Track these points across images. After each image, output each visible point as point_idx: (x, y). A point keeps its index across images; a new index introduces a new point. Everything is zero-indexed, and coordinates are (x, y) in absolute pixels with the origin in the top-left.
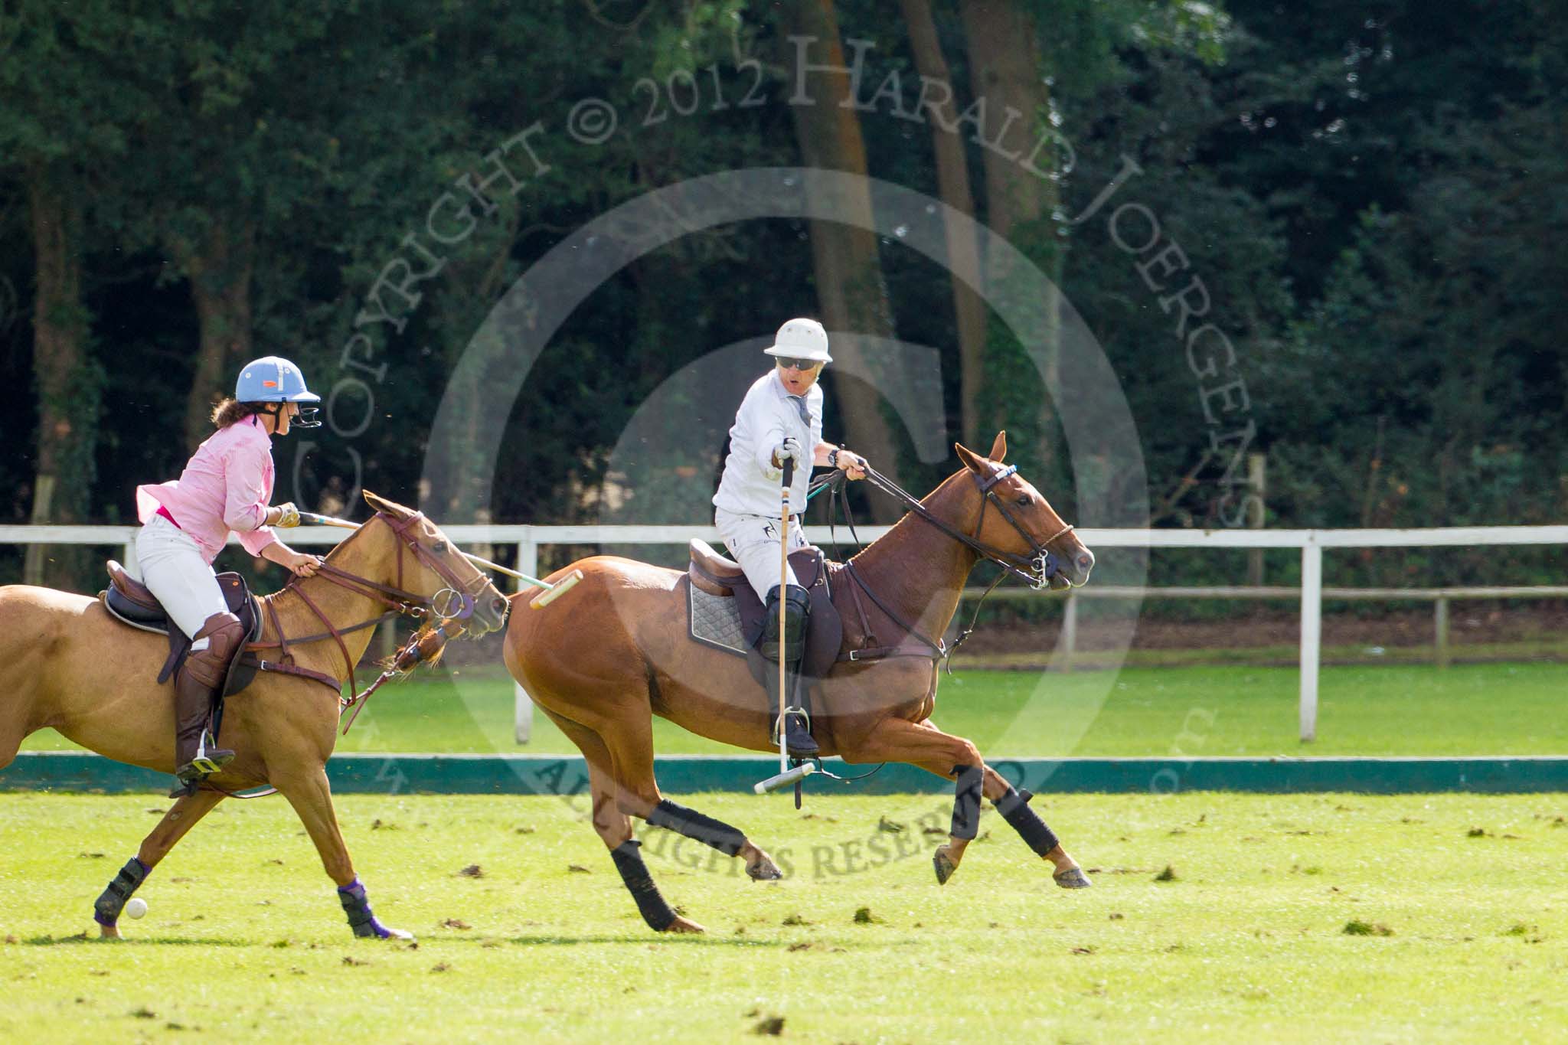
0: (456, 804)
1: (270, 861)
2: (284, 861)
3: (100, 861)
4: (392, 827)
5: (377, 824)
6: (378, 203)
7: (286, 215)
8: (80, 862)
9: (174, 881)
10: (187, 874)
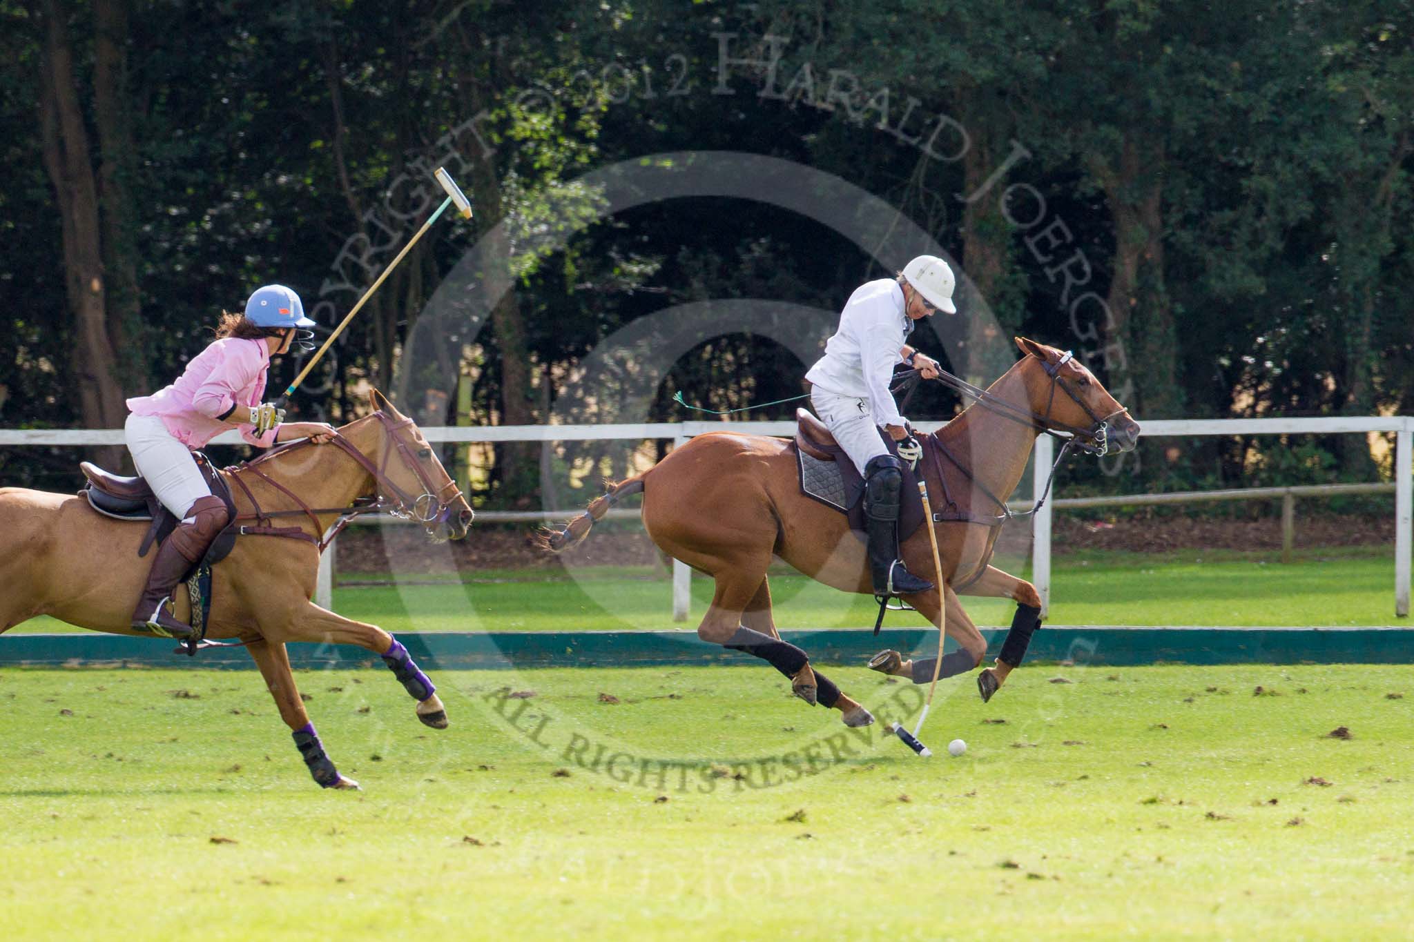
0: (1334, 672)
1: (1155, 726)
2: (1169, 726)
3: (1000, 726)
4: (1273, 694)
5: (1258, 691)
6: (1276, 119)
7: (1193, 132)
8: (983, 727)
9: (1066, 743)
10: (1078, 737)
